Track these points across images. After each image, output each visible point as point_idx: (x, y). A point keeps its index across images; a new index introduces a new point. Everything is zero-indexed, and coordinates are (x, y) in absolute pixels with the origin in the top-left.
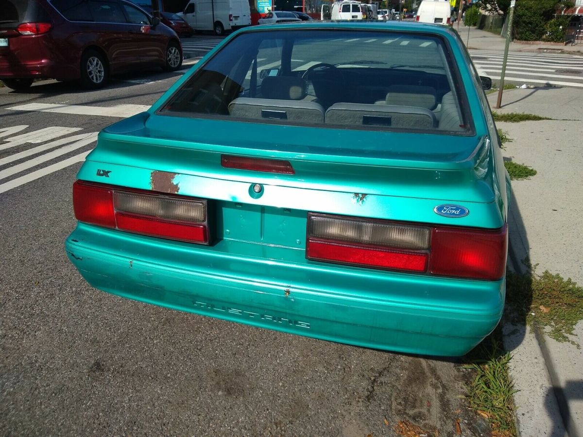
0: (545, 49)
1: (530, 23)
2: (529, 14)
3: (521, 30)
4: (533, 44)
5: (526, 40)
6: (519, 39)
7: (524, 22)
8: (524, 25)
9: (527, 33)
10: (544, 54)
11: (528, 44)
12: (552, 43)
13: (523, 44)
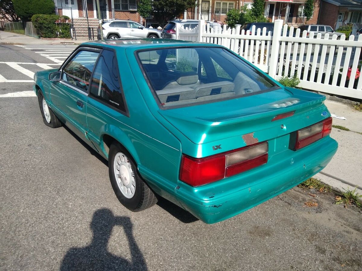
0: (66, 42)
1: (48, 28)
2: (47, 23)
3: (44, 32)
4: (54, 40)
5: (49, 37)
6: (44, 37)
7: (45, 27)
8: (46, 29)
9: (49, 34)
10: (67, 45)
11: (51, 40)
12: (65, 39)
13: (48, 40)
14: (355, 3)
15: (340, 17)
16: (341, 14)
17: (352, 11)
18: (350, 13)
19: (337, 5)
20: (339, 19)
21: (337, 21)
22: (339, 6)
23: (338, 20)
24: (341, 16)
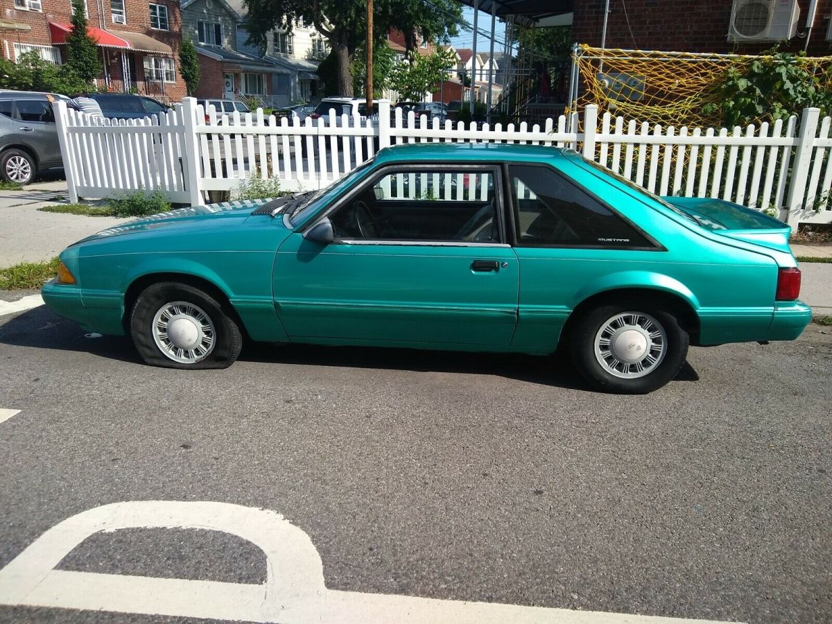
14: (243, 56)
15: (228, 82)
16: (228, 77)
17: (246, 71)
18: (243, 75)
19: (218, 60)
20: (228, 86)
21: (224, 92)
22: (222, 62)
23: (227, 89)
24: (229, 80)
